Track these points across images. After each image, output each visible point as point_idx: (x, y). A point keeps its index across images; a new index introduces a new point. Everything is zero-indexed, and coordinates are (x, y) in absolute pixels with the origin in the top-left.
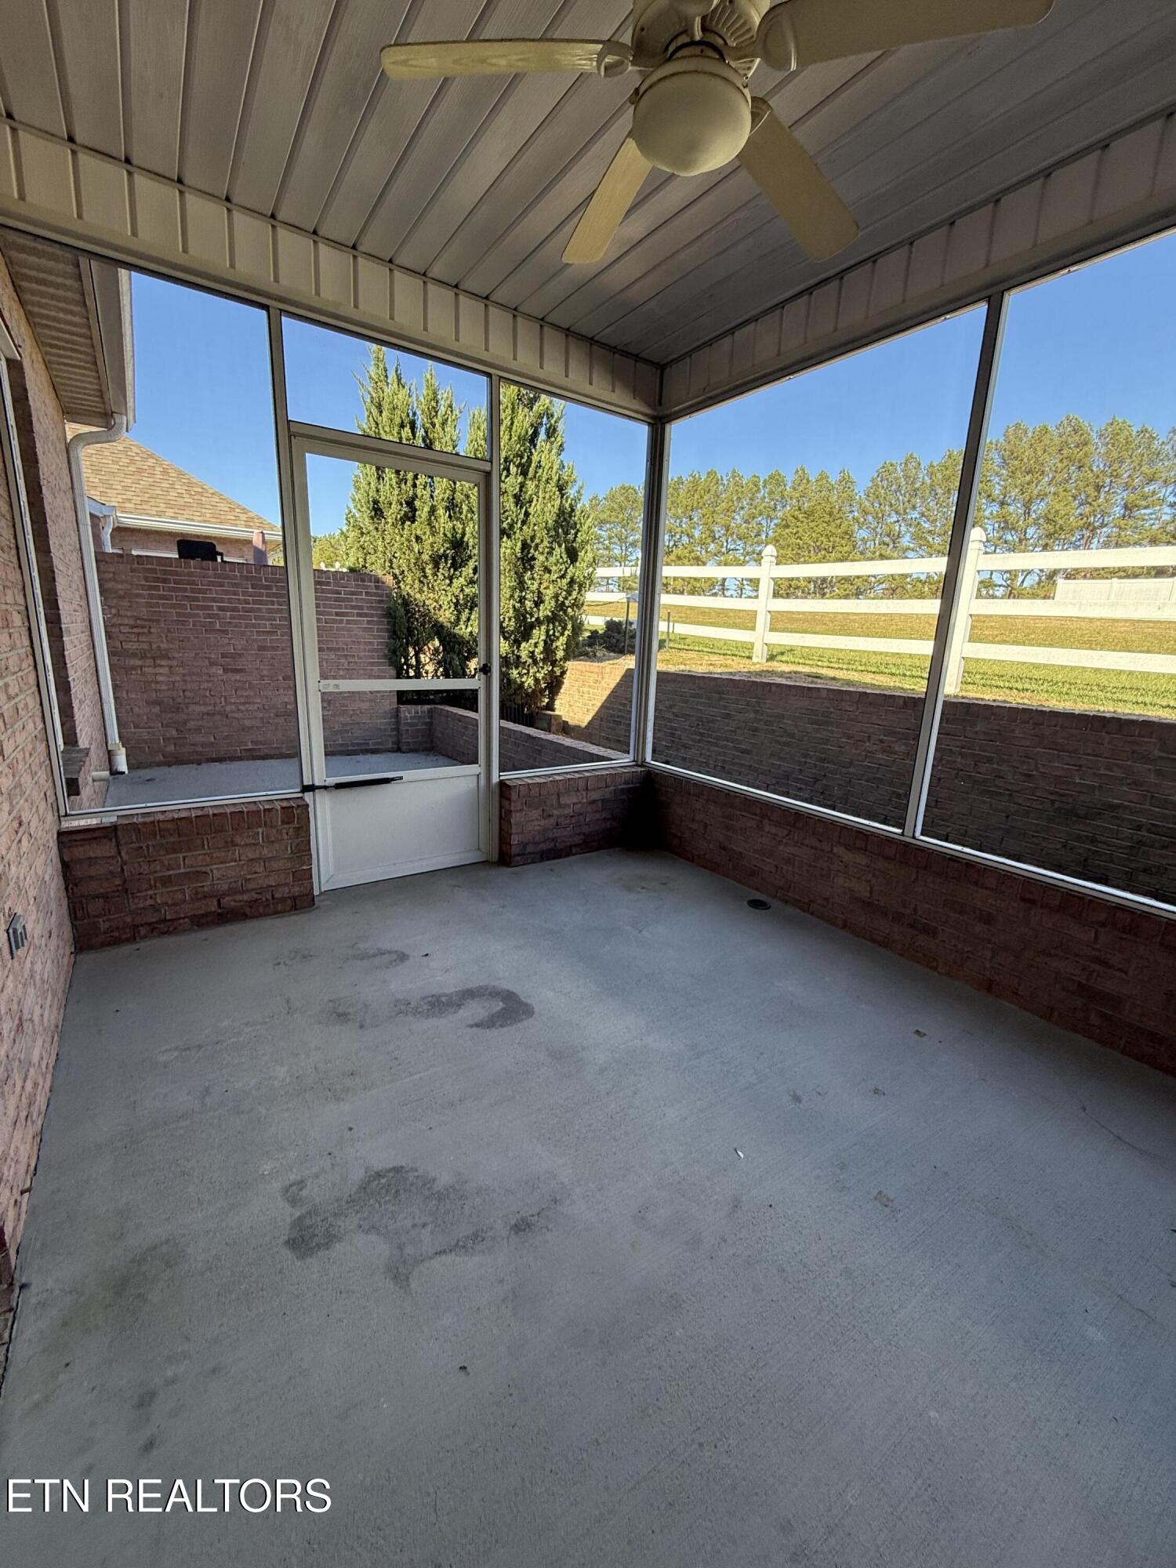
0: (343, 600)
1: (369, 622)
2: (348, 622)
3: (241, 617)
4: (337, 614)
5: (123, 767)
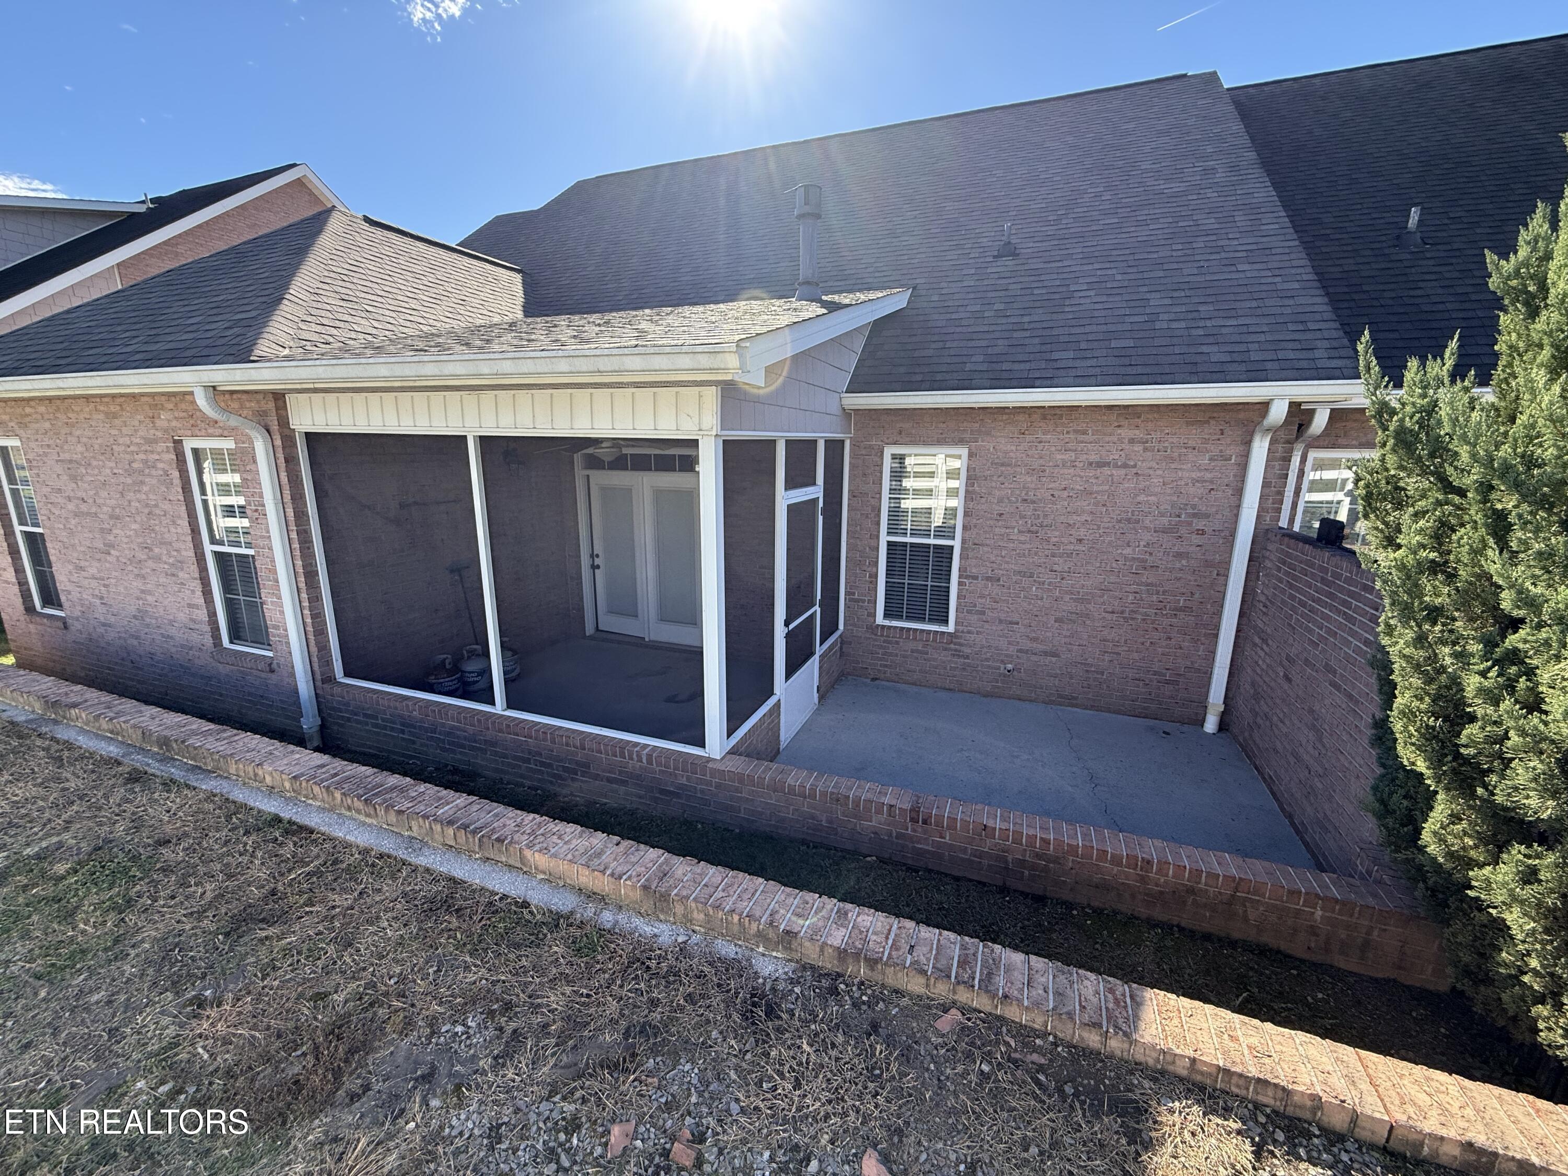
3: (1306, 617)
5: (1211, 725)
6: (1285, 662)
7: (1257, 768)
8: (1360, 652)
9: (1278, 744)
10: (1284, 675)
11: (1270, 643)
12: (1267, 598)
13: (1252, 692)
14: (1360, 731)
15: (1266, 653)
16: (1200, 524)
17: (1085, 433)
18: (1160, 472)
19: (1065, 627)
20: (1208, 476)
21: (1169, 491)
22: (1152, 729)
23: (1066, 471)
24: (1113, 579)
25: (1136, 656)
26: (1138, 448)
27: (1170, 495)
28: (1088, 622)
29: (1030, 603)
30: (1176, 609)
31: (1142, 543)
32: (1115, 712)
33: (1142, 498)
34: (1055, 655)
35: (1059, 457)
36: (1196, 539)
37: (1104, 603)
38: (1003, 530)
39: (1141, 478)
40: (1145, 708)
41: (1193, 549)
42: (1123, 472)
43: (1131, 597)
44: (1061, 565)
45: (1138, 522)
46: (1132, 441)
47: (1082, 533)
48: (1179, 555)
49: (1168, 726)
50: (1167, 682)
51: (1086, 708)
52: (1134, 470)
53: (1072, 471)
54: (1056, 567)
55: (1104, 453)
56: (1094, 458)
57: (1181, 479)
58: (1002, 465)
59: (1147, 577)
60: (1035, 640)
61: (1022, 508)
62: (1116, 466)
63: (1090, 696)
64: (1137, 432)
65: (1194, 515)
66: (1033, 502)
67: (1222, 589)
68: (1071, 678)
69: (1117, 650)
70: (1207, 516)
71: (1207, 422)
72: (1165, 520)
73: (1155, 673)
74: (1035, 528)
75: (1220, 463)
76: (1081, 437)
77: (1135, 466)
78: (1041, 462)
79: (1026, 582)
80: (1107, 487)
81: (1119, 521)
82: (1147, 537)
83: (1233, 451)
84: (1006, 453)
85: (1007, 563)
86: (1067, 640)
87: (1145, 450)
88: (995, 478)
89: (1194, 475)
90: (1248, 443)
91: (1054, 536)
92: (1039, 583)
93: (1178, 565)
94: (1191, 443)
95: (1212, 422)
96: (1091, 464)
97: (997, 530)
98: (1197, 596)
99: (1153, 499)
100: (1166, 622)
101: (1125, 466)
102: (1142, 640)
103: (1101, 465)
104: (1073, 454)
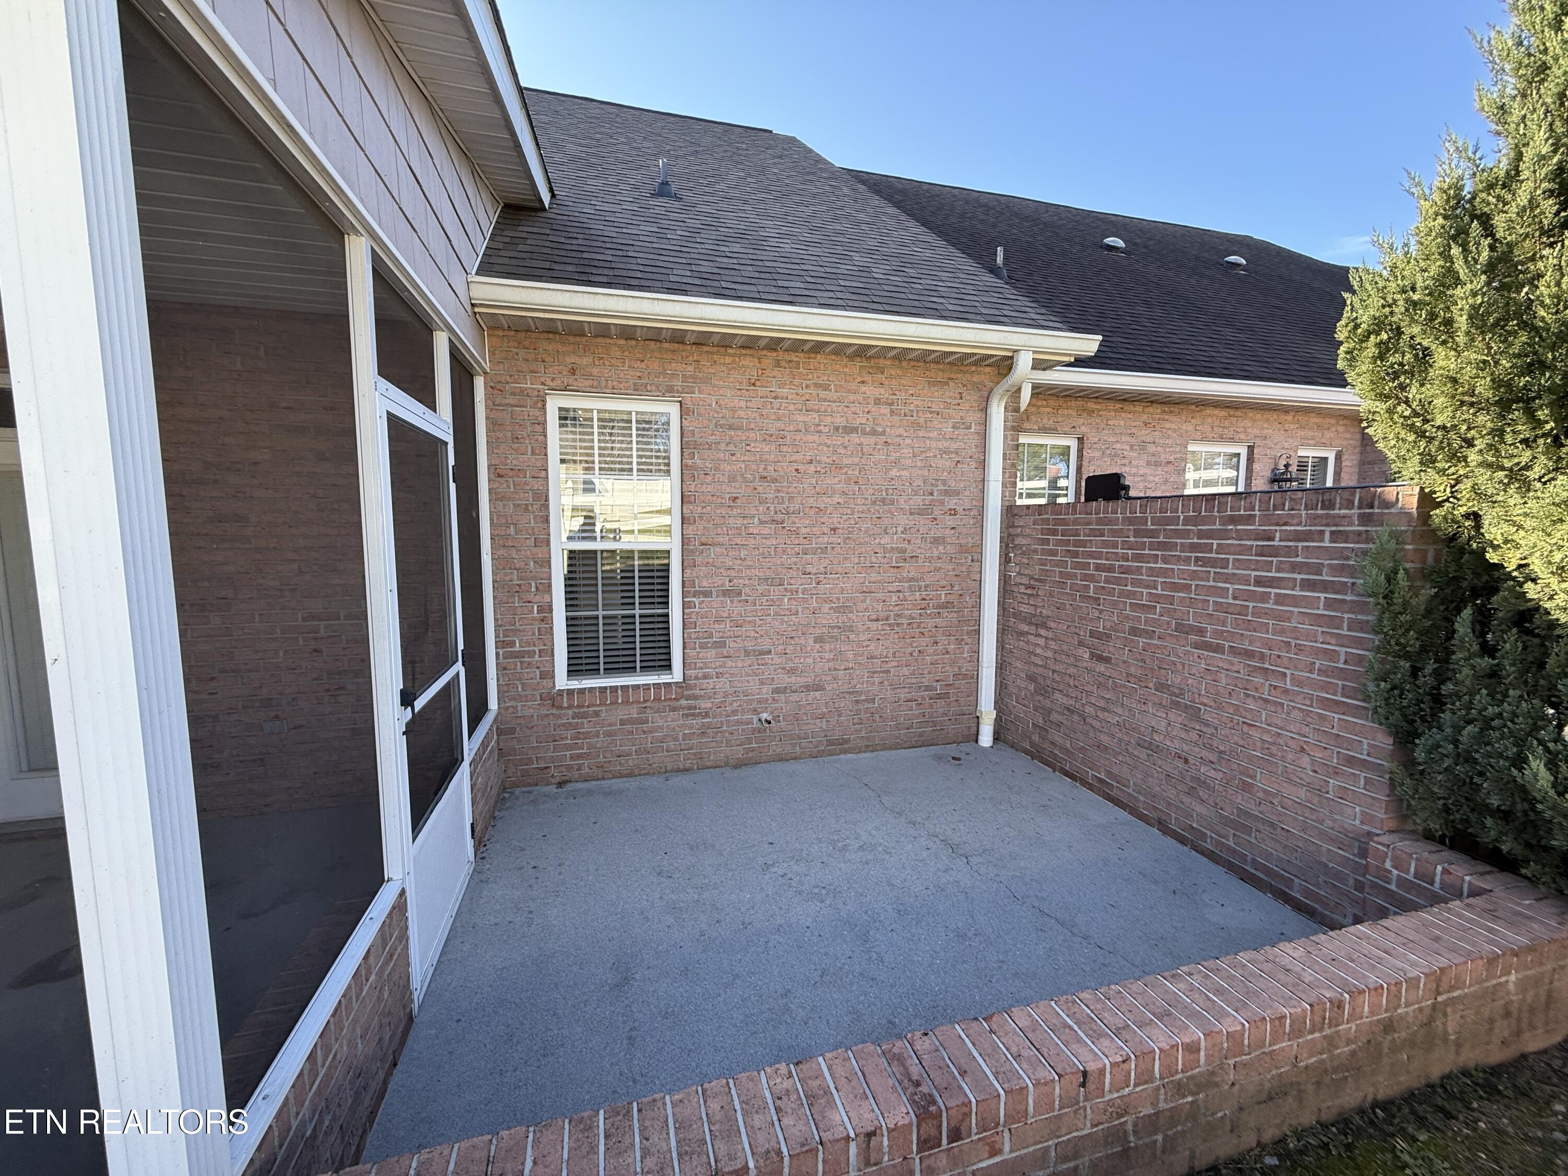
0: (1274, 551)
1: (1329, 604)
2: (1280, 600)
3: (1117, 581)
4: (1259, 582)
5: (986, 738)
6: (1088, 640)
7: (1067, 774)
8: (1251, 596)
9: (1105, 739)
10: (1093, 655)
11: (1052, 625)
12: (1032, 578)
13: (1032, 687)
14: (1286, 691)
15: (1047, 638)
16: (952, 503)
17: (826, 388)
18: (908, 441)
19: (827, 647)
20: (954, 446)
21: (919, 464)
22: (939, 758)
23: (809, 438)
24: (874, 577)
25: (905, 671)
26: (885, 410)
27: (921, 468)
28: (852, 637)
29: (782, 622)
30: (939, 607)
31: (900, 529)
32: (891, 748)
33: (894, 473)
34: (819, 688)
35: (801, 419)
36: (950, 521)
37: (866, 609)
38: (739, 521)
39: (891, 448)
40: (921, 735)
41: (948, 532)
42: (873, 439)
43: (895, 598)
44: (816, 565)
45: (892, 502)
46: (877, 402)
47: (835, 520)
48: (936, 541)
49: (952, 750)
50: (939, 697)
51: (860, 752)
52: (884, 438)
53: (816, 437)
54: (809, 568)
55: (850, 416)
56: (839, 421)
57: (930, 449)
58: (731, 427)
59: (909, 570)
60: (792, 671)
61: (760, 489)
62: (864, 433)
63: (863, 734)
64: (882, 391)
65: (946, 493)
66: (775, 480)
67: (977, 577)
68: (840, 715)
69: (886, 667)
70: (957, 493)
71: (947, 384)
72: (919, 500)
73: (928, 688)
74: (779, 517)
75: (962, 432)
76: (823, 394)
77: (883, 433)
78: (780, 424)
79: (775, 591)
80: (856, 460)
81: (874, 503)
82: (903, 520)
83: (974, 417)
84: (733, 410)
85: (749, 567)
86: (831, 664)
87: (892, 412)
88: (723, 445)
89: (940, 445)
90: (985, 410)
91: (803, 524)
92: (791, 591)
93: (936, 553)
94: (935, 408)
95: (952, 384)
96: (837, 429)
97: (731, 521)
98: (956, 588)
99: (905, 473)
100: (931, 623)
101: (874, 433)
102: (910, 650)
103: (850, 430)
104: (816, 415)
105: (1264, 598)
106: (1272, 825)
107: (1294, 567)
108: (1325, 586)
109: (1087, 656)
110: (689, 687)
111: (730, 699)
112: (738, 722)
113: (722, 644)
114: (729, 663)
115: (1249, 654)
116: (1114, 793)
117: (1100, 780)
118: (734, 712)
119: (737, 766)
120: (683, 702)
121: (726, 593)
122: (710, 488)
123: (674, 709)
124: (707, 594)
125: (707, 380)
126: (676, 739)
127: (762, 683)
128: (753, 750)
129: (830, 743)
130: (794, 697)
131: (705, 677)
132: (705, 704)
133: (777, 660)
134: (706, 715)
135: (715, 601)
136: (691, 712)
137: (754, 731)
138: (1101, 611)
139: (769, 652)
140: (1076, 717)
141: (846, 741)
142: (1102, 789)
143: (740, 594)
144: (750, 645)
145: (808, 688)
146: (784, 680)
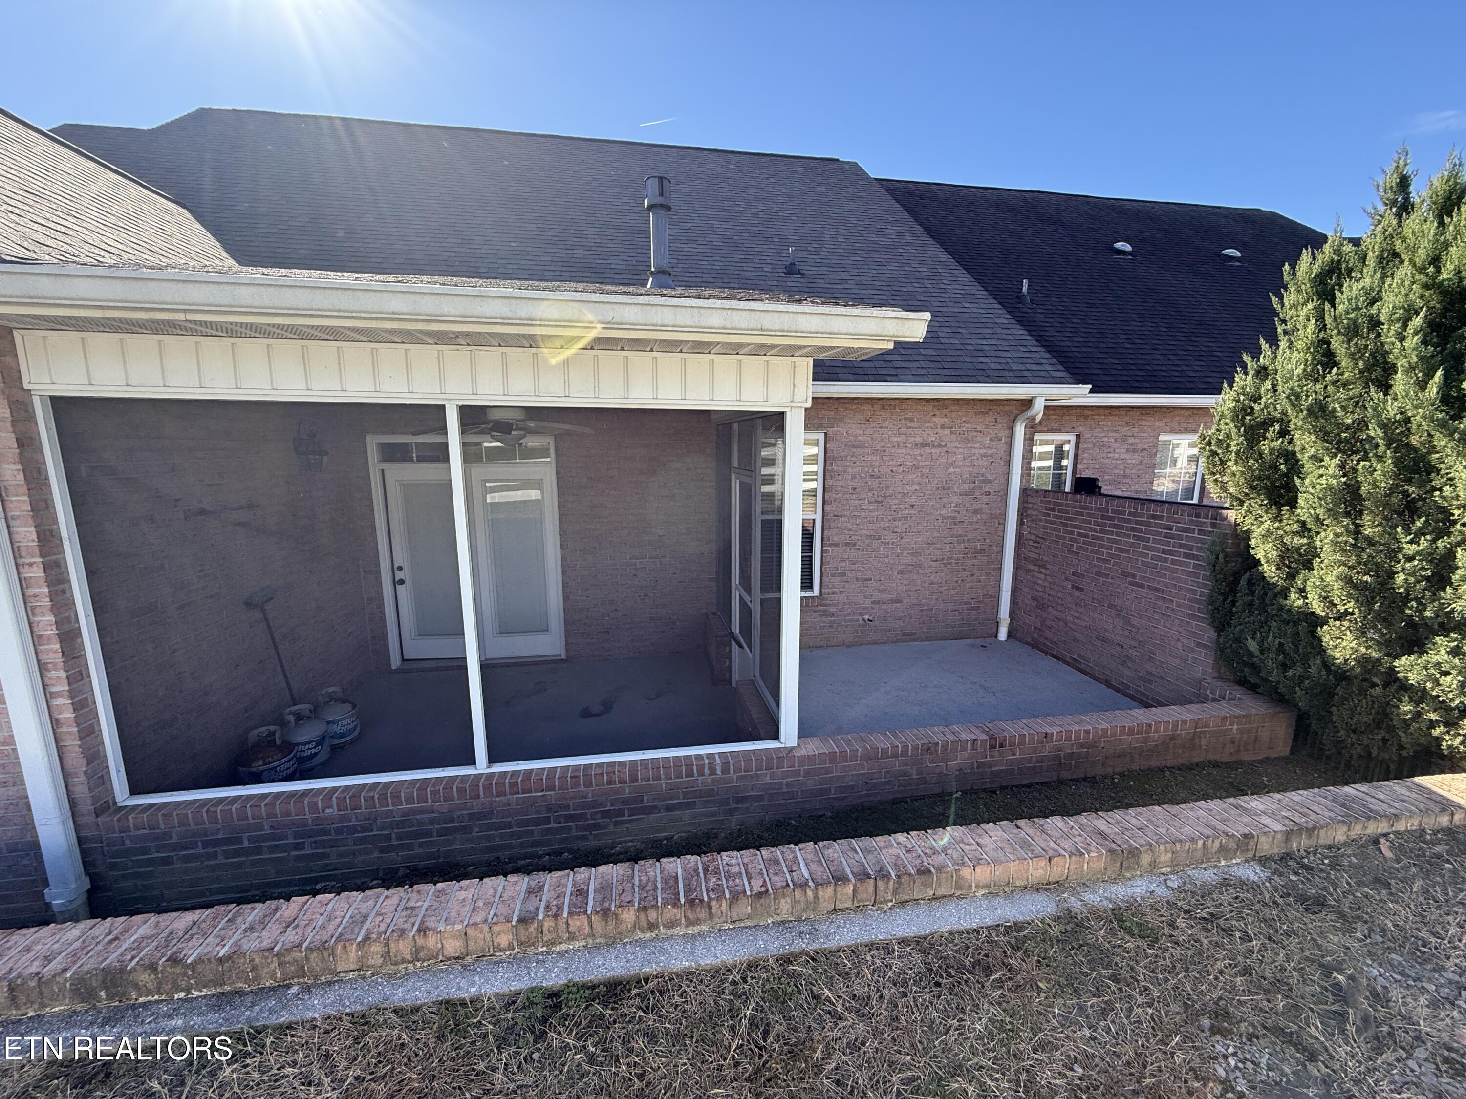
0: (1172, 537)
1: (1196, 566)
2: (1173, 562)
3: (1090, 544)
4: (1164, 552)
5: (1003, 635)
6: (1071, 577)
7: (1054, 657)
8: (1160, 559)
9: (1077, 635)
10: (1073, 586)
11: (1050, 567)
12: (1037, 536)
13: (1034, 604)
14: (1173, 610)
15: (1046, 575)
16: (987, 488)
17: (911, 420)
18: (961, 450)
19: (905, 577)
20: (990, 452)
21: (967, 464)
22: (973, 646)
23: (900, 451)
24: (936, 534)
25: (952, 592)
26: (947, 432)
27: (968, 467)
28: (920, 571)
29: (879, 562)
30: (976, 553)
31: (953, 505)
32: (942, 639)
33: (951, 470)
34: (899, 601)
35: (895, 439)
36: (985, 499)
37: (930, 554)
38: (857, 502)
39: (950, 455)
40: (960, 632)
41: (984, 506)
42: (938, 450)
43: (948, 547)
44: (900, 527)
45: (949, 488)
46: (943, 427)
47: (913, 500)
48: (976, 512)
49: (979, 642)
50: (973, 609)
51: (922, 641)
52: (945, 449)
53: (904, 451)
54: (896, 530)
55: (925, 436)
56: (919, 440)
57: (974, 454)
58: (854, 447)
59: (959, 530)
60: (883, 591)
61: (870, 483)
62: (934, 446)
63: (925, 630)
64: (946, 420)
65: (983, 481)
66: (878, 477)
67: (1001, 534)
68: (911, 618)
69: (940, 589)
70: (990, 481)
71: (987, 413)
72: (966, 487)
73: (966, 603)
74: (880, 499)
75: (996, 442)
76: (909, 424)
77: (946, 446)
78: (883, 444)
79: (876, 544)
80: (928, 463)
81: (937, 489)
82: (955, 499)
83: (1004, 434)
84: (856, 436)
85: (861, 529)
86: (907, 588)
87: (952, 433)
88: (849, 458)
89: (981, 452)
90: (1012, 428)
91: (894, 503)
92: (885, 543)
93: (975, 519)
94: (979, 428)
95: (990, 413)
96: (917, 445)
97: (852, 502)
98: (988, 541)
99: (958, 470)
100: (970, 562)
101: (940, 446)
102: (956, 579)
103: (924, 445)
104: (904, 437)
105: (1166, 560)
106: (1162, 679)
107: (1181, 546)
108: (1194, 557)
109: (1070, 586)
110: (823, 599)
111: (847, 606)
112: (851, 621)
113: (843, 575)
114: (847, 585)
115: (1157, 590)
116: (1082, 666)
117: (1074, 659)
118: (849, 615)
119: (849, 646)
120: (820, 608)
121: (847, 544)
122: (841, 483)
123: (815, 611)
124: (837, 545)
125: (842, 420)
126: (815, 629)
127: (865, 597)
128: (859, 637)
129: (904, 634)
130: (884, 607)
131: (833, 593)
132: (833, 609)
133: (875, 584)
134: (833, 615)
135: (841, 549)
136: (825, 614)
137: (859, 625)
138: (1080, 561)
139: (871, 580)
140: (1061, 623)
141: (914, 634)
142: (1075, 665)
143: (855, 545)
144: (859, 575)
145: (893, 601)
146: (878, 596)
